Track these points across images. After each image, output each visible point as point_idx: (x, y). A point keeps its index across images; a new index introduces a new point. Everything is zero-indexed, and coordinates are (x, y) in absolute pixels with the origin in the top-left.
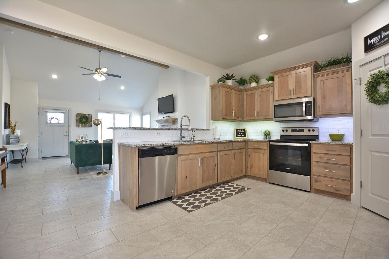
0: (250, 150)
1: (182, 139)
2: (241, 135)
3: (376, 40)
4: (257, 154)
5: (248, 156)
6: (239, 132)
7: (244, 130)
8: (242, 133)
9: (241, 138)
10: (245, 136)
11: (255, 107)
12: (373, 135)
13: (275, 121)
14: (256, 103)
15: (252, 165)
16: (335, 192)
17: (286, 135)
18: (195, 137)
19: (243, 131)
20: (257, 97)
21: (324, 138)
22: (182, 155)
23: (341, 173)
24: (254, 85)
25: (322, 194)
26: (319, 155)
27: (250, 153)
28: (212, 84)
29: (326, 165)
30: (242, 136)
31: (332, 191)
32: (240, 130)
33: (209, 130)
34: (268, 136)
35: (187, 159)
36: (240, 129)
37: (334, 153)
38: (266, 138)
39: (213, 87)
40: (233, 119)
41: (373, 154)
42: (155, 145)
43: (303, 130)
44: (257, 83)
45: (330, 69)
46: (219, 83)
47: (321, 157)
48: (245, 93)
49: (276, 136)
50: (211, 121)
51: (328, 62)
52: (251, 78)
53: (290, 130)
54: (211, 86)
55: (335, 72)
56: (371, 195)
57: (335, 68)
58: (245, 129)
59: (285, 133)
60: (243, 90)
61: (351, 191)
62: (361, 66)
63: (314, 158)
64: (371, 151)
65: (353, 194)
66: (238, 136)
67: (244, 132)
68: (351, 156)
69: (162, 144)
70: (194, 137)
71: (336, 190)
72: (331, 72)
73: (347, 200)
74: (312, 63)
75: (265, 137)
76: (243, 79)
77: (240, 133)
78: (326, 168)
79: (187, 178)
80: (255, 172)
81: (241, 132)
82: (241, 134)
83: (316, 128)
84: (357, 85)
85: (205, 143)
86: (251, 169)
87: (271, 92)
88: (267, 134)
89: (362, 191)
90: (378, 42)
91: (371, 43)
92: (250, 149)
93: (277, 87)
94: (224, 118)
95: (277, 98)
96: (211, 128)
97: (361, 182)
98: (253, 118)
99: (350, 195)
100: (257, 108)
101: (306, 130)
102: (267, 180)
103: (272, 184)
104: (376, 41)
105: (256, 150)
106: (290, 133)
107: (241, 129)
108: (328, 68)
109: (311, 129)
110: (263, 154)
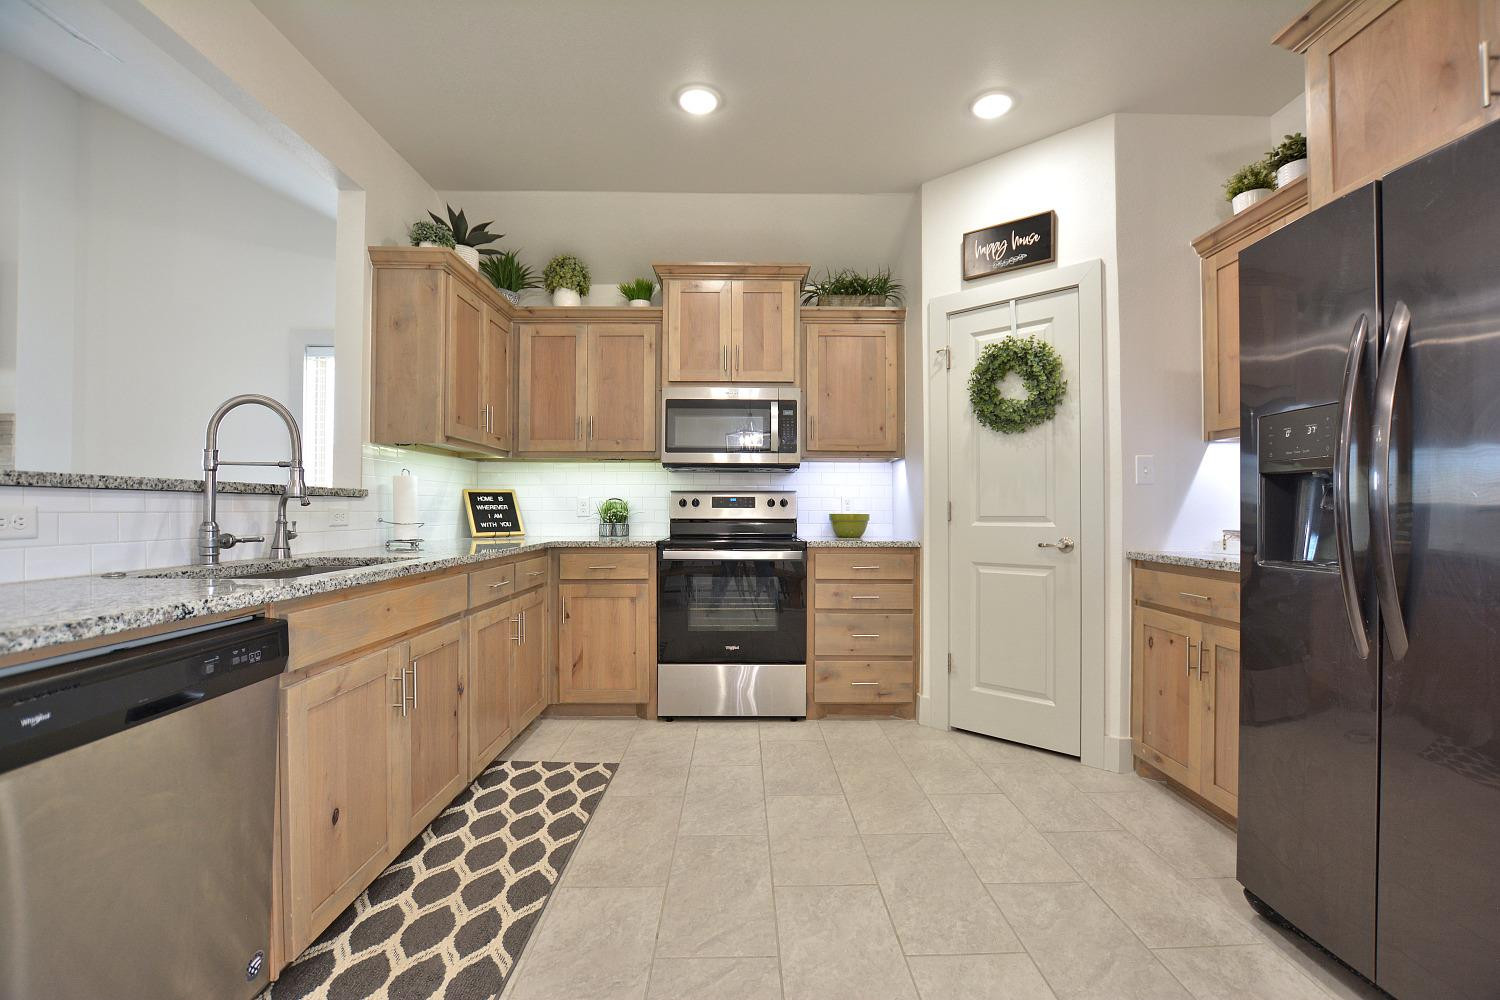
0: (567, 591)
1: (216, 557)
2: (498, 521)
3: (997, 251)
4: (603, 601)
5: (560, 615)
6: (486, 507)
7: (508, 498)
8: (499, 512)
9: (498, 533)
10: (516, 527)
11: (574, 398)
12: (982, 519)
13: (665, 465)
14: (581, 382)
15: (581, 657)
16: (877, 700)
17: (692, 521)
18: (295, 536)
19: (501, 503)
20: (583, 355)
21: (812, 530)
22: (306, 672)
23: (890, 638)
24: (567, 298)
25: (836, 716)
26: (832, 587)
27: (570, 605)
28: (377, 244)
29: (851, 617)
30: (503, 524)
31: (869, 698)
32: (490, 499)
33: (359, 495)
34: (619, 527)
35: (339, 689)
36: (487, 495)
37: (873, 576)
38: (613, 533)
39: (382, 260)
40: (484, 443)
41: (983, 570)
42: (120, 626)
43: (750, 503)
44: (582, 292)
45: (842, 305)
46: (425, 245)
47: (836, 594)
48: (527, 332)
49: (651, 527)
50: (371, 449)
51: (833, 281)
52: (562, 265)
53: (706, 501)
54: (372, 251)
55: (857, 318)
56: (976, 689)
57: (854, 305)
58: (510, 494)
59: (690, 513)
60: (516, 314)
61: (915, 687)
62: (950, 315)
63: (819, 597)
64: (975, 563)
65: (925, 695)
66: (483, 525)
67: (506, 507)
68: (914, 582)
69: (179, 612)
70: (290, 536)
71: (880, 695)
72: (847, 315)
73: (905, 718)
74: (796, 271)
75: (608, 528)
76: (516, 260)
77: (493, 512)
78: (852, 628)
79: (339, 822)
80: (598, 683)
81: (494, 507)
82: (497, 516)
83: (792, 495)
84: (939, 371)
85: (422, 570)
86: (573, 673)
87: (647, 345)
88: (616, 517)
89: (952, 681)
90: (1003, 259)
91: (984, 255)
92: (570, 586)
93: (676, 329)
94: (453, 435)
95: (674, 371)
96: (369, 484)
97: (949, 655)
98: (565, 446)
99: (915, 698)
100: (586, 404)
101: (761, 500)
102: (650, 710)
103: (670, 719)
104: (995, 254)
105: (596, 589)
106: (707, 511)
107: (495, 495)
108: (836, 299)
109: (777, 499)
110: (633, 600)
